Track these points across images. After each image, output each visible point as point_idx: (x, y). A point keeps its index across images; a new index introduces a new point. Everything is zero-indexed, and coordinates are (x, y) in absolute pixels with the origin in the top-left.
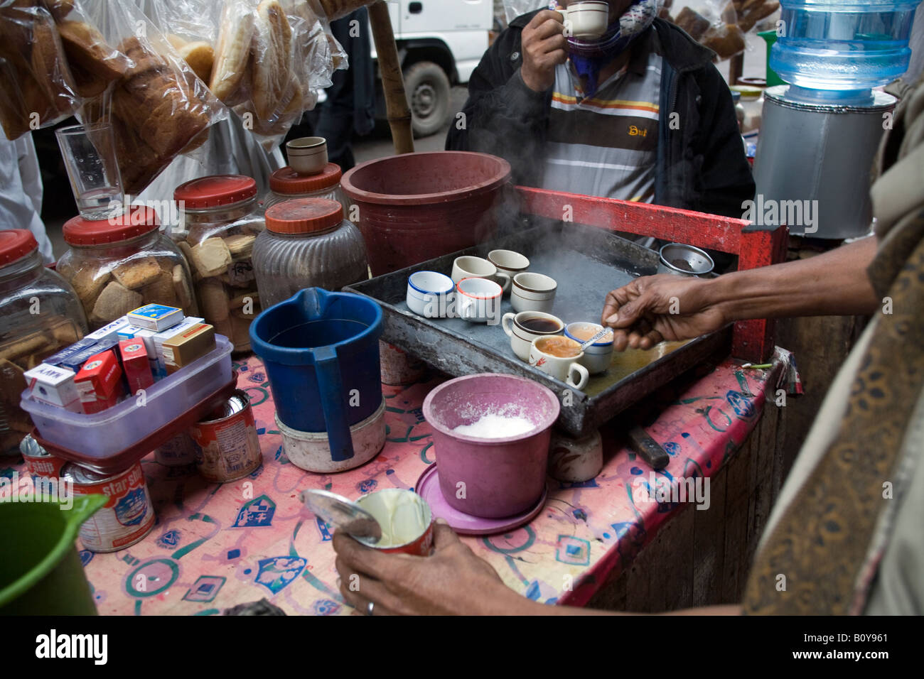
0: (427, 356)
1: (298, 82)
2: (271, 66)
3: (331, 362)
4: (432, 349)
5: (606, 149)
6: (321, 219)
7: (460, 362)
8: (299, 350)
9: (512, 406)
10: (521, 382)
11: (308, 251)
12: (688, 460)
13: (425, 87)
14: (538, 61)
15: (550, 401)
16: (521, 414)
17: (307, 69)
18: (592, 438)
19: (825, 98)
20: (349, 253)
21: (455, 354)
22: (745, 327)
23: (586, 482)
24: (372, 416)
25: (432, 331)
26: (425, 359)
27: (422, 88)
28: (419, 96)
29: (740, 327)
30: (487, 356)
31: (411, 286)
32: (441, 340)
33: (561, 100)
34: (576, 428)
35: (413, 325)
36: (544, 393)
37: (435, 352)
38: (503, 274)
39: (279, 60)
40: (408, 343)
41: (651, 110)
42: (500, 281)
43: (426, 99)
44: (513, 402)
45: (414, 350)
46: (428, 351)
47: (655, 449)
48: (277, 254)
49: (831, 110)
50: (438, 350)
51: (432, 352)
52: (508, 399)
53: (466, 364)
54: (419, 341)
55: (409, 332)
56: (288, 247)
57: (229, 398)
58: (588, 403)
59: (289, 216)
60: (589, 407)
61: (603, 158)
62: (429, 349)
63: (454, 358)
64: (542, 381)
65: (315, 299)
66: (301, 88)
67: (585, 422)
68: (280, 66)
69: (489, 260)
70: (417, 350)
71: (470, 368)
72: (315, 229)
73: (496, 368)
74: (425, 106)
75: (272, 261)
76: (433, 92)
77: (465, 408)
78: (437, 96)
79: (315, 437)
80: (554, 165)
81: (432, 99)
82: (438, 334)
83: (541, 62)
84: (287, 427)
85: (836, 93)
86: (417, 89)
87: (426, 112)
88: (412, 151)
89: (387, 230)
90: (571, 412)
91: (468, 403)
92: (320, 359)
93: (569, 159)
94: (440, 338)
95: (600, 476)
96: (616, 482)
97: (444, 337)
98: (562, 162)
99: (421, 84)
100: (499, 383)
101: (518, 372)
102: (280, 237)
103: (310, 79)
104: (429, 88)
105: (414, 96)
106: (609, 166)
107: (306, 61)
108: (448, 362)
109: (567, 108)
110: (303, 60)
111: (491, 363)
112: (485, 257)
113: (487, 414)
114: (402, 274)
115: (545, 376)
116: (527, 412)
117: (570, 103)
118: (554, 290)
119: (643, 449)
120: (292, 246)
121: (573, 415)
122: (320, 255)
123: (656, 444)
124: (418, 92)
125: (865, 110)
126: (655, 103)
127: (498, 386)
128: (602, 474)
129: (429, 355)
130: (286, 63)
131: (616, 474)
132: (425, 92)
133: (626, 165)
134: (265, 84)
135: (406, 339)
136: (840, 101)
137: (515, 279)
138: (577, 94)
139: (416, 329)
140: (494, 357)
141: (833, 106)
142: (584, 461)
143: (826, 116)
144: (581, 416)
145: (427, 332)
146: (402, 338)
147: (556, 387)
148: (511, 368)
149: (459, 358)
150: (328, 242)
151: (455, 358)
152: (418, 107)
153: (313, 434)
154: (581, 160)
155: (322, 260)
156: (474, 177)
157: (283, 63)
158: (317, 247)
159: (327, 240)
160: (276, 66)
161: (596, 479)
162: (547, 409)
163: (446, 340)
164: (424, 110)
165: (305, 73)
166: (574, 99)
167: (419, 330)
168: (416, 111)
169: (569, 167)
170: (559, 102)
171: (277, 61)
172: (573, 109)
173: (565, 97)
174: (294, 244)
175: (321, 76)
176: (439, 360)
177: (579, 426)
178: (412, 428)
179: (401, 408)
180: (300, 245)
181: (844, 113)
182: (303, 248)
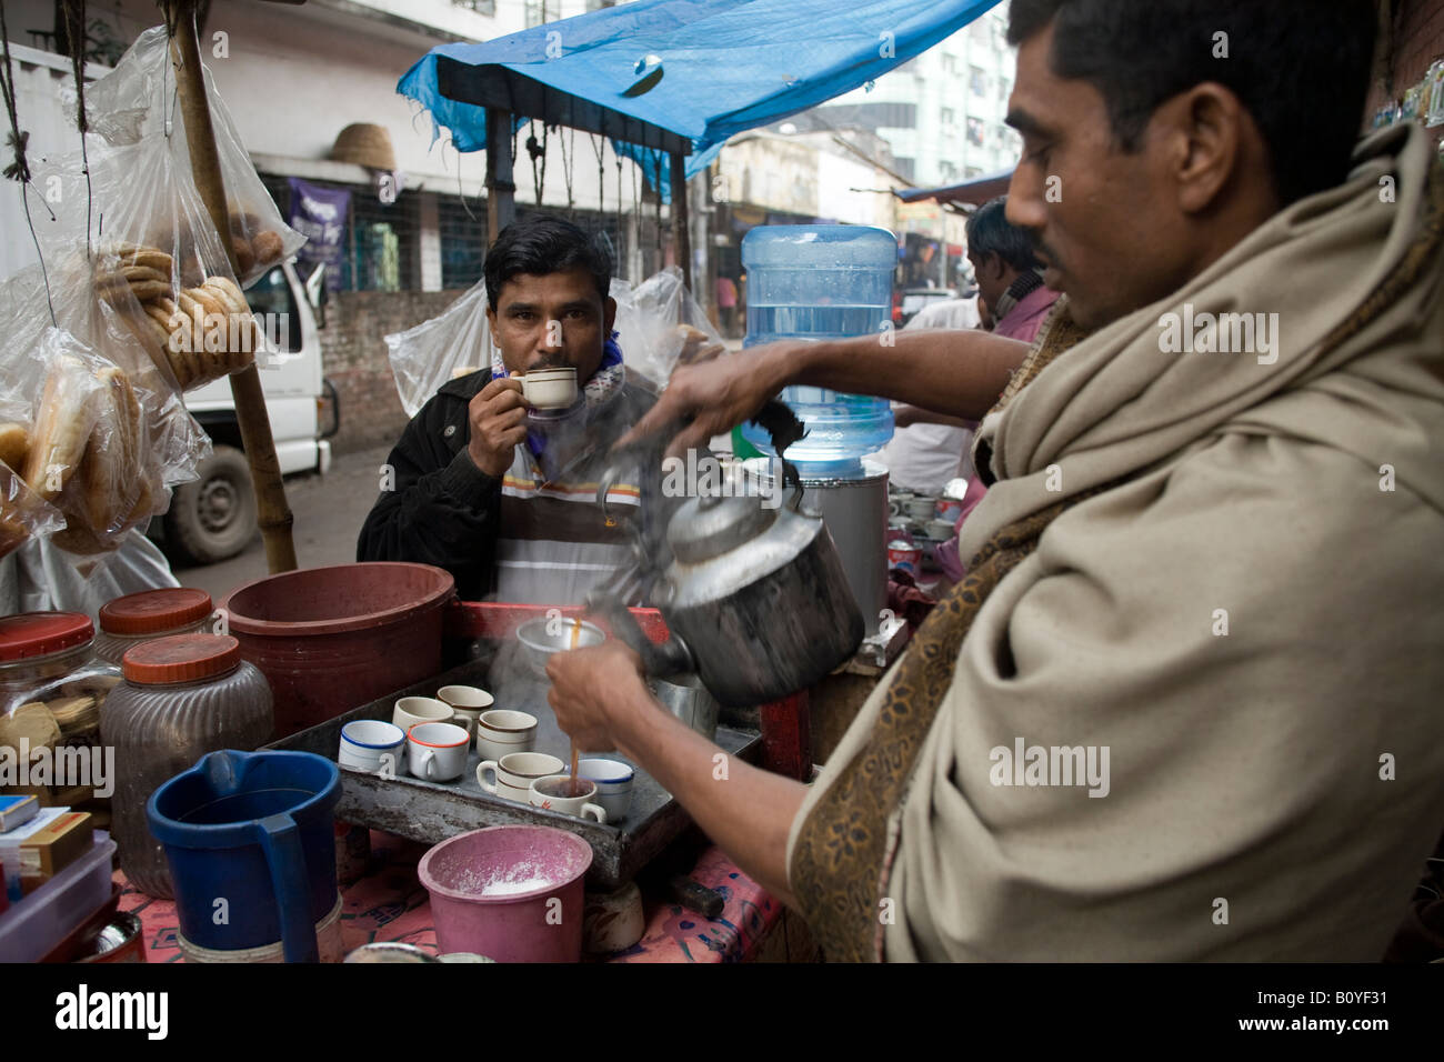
0: (392, 825)
1: (146, 477)
2: (115, 457)
3: (289, 832)
4: (400, 813)
5: (578, 545)
6: (215, 659)
7: (443, 823)
8: (239, 825)
9: (524, 866)
10: (534, 831)
11: (200, 705)
12: (744, 902)
13: (217, 484)
14: (494, 441)
15: (576, 845)
16: (537, 874)
17: (159, 459)
18: (629, 890)
19: (812, 471)
20: (256, 703)
21: (435, 813)
22: (776, 742)
23: (630, 948)
24: (330, 915)
25: (399, 789)
26: (390, 830)
27: (213, 486)
28: (210, 498)
29: (770, 742)
30: (481, 807)
31: (347, 739)
32: (413, 799)
33: (513, 484)
34: (611, 876)
35: (371, 785)
36: (567, 838)
37: (405, 816)
38: (463, 715)
39: (125, 448)
40: (362, 811)
41: (631, 493)
42: (463, 724)
43: (221, 502)
44: (524, 860)
45: (373, 820)
46: (395, 817)
47: (705, 893)
48: (150, 713)
49: (821, 484)
50: (409, 814)
51: (400, 817)
52: (519, 857)
53: (453, 823)
54: (380, 805)
55: (364, 796)
56: (168, 702)
57: (103, 927)
58: (624, 840)
59: (164, 658)
60: (626, 844)
61: (575, 556)
62: (396, 813)
63: (433, 819)
64: (561, 825)
65: (226, 766)
66: (150, 484)
67: (622, 865)
68: (126, 455)
69: (440, 699)
70: (377, 819)
71: (458, 829)
72: (207, 673)
73: (495, 821)
74: (219, 513)
75: (142, 726)
76: (232, 491)
77: (463, 878)
78: (238, 495)
79: (253, 955)
80: (512, 569)
81: (230, 502)
82: (408, 790)
83: (498, 441)
84: (207, 951)
85: (823, 465)
86: (205, 487)
87: (221, 523)
88: (295, 567)
89: (295, 672)
90: (602, 857)
91: (467, 871)
92: (275, 831)
93: (531, 559)
94: (411, 795)
95: (644, 939)
96: (665, 942)
97: (417, 793)
98: (521, 564)
99: (213, 479)
100: (504, 838)
101: (526, 820)
102: (152, 689)
103: (163, 472)
104: (226, 484)
105: (201, 499)
106: (583, 567)
107: (155, 448)
108: (424, 827)
109: (524, 495)
110: (152, 446)
111: (489, 815)
112: (434, 695)
113: (491, 883)
114: (329, 727)
115: (567, 818)
116: (544, 870)
117: (527, 488)
118: (535, 726)
119: (691, 896)
120: (174, 701)
121: (605, 860)
122: (217, 709)
123: (705, 889)
124: (207, 492)
125: (859, 482)
126: (634, 485)
127: (503, 842)
128: (647, 935)
129: (396, 822)
130: (134, 451)
131: (663, 933)
132: (217, 492)
133: (605, 564)
134: (108, 480)
135: (360, 806)
136: (831, 474)
137: (481, 719)
138: (535, 476)
139: (375, 789)
140: (492, 807)
141: (822, 479)
142: (624, 921)
143: (817, 491)
144: (616, 859)
145: (391, 791)
146: (353, 806)
147: (580, 829)
148: (517, 817)
149: (441, 818)
150: (228, 690)
151: (437, 820)
152: (207, 515)
153: (250, 951)
154: (546, 560)
155: (221, 716)
156: (396, 595)
157: (128, 451)
158: (212, 697)
159: (225, 687)
160: (121, 455)
161: (640, 944)
162: (572, 857)
163: (422, 796)
164: (217, 519)
165: (155, 464)
166: (532, 483)
167: (379, 790)
168: (204, 522)
169: (532, 570)
170: (514, 488)
171: (122, 449)
172: (531, 496)
173: (521, 481)
174: (176, 698)
175: (181, 466)
176: (411, 826)
177: (615, 873)
178: (375, 932)
179: (350, 912)
180: (186, 697)
181: (837, 487)
182: (192, 702)
